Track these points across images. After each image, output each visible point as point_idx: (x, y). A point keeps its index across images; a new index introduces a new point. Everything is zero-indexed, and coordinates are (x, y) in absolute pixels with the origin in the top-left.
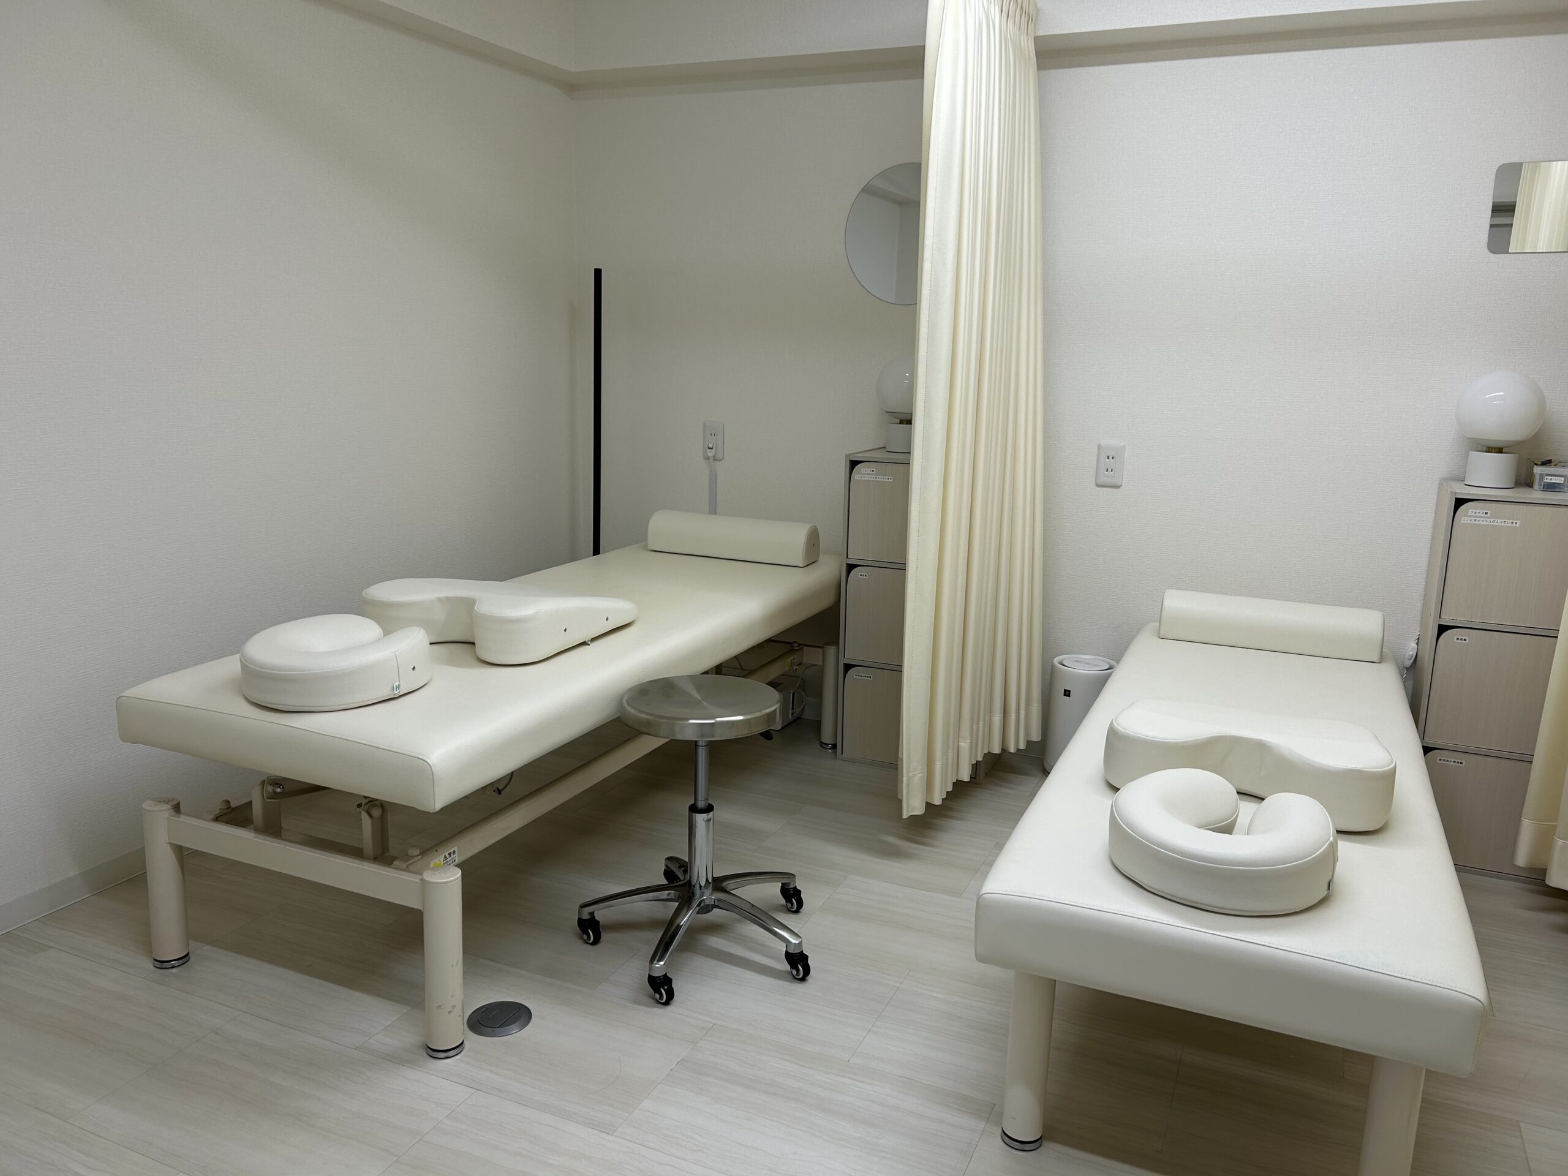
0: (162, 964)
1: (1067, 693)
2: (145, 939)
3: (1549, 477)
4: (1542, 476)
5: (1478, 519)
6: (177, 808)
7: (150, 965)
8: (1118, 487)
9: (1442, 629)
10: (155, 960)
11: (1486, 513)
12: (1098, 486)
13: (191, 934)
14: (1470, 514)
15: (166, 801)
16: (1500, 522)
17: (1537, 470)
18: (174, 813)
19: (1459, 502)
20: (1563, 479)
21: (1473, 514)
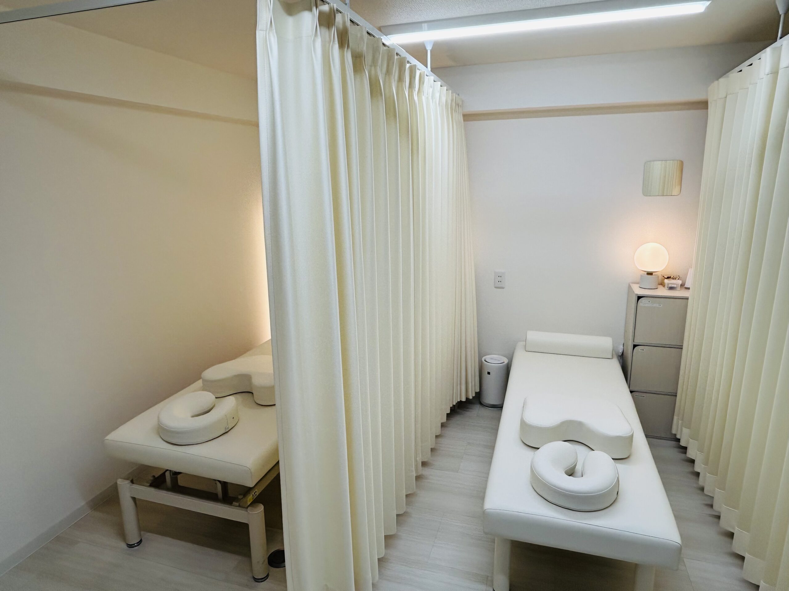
0: (130, 546)
1: (489, 373)
2: (122, 534)
3: (671, 285)
4: (668, 284)
5: (646, 304)
6: (132, 482)
7: (124, 546)
8: (503, 288)
9: (635, 346)
10: (127, 544)
11: (649, 302)
12: (496, 287)
13: (141, 528)
14: (643, 302)
15: (127, 479)
16: (655, 305)
17: (666, 281)
18: (132, 484)
19: (639, 298)
20: (676, 285)
21: (644, 302)
